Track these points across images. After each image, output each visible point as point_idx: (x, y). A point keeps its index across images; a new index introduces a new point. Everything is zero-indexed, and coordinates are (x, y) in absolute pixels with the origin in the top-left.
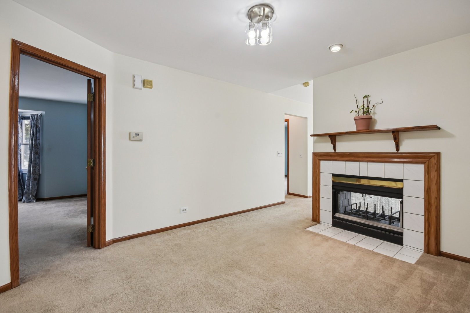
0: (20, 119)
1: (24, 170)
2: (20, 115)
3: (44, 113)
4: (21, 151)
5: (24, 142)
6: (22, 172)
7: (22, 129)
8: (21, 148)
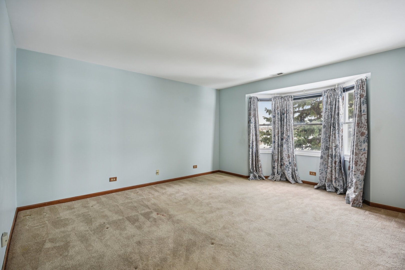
0: (341, 92)
1: (346, 155)
2: (342, 87)
3: (369, 75)
4: (342, 132)
5: (347, 120)
6: (344, 158)
7: (343, 104)
8: (342, 128)
